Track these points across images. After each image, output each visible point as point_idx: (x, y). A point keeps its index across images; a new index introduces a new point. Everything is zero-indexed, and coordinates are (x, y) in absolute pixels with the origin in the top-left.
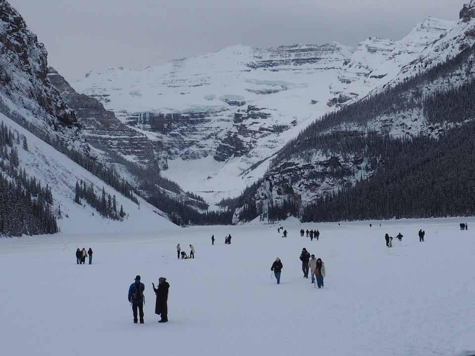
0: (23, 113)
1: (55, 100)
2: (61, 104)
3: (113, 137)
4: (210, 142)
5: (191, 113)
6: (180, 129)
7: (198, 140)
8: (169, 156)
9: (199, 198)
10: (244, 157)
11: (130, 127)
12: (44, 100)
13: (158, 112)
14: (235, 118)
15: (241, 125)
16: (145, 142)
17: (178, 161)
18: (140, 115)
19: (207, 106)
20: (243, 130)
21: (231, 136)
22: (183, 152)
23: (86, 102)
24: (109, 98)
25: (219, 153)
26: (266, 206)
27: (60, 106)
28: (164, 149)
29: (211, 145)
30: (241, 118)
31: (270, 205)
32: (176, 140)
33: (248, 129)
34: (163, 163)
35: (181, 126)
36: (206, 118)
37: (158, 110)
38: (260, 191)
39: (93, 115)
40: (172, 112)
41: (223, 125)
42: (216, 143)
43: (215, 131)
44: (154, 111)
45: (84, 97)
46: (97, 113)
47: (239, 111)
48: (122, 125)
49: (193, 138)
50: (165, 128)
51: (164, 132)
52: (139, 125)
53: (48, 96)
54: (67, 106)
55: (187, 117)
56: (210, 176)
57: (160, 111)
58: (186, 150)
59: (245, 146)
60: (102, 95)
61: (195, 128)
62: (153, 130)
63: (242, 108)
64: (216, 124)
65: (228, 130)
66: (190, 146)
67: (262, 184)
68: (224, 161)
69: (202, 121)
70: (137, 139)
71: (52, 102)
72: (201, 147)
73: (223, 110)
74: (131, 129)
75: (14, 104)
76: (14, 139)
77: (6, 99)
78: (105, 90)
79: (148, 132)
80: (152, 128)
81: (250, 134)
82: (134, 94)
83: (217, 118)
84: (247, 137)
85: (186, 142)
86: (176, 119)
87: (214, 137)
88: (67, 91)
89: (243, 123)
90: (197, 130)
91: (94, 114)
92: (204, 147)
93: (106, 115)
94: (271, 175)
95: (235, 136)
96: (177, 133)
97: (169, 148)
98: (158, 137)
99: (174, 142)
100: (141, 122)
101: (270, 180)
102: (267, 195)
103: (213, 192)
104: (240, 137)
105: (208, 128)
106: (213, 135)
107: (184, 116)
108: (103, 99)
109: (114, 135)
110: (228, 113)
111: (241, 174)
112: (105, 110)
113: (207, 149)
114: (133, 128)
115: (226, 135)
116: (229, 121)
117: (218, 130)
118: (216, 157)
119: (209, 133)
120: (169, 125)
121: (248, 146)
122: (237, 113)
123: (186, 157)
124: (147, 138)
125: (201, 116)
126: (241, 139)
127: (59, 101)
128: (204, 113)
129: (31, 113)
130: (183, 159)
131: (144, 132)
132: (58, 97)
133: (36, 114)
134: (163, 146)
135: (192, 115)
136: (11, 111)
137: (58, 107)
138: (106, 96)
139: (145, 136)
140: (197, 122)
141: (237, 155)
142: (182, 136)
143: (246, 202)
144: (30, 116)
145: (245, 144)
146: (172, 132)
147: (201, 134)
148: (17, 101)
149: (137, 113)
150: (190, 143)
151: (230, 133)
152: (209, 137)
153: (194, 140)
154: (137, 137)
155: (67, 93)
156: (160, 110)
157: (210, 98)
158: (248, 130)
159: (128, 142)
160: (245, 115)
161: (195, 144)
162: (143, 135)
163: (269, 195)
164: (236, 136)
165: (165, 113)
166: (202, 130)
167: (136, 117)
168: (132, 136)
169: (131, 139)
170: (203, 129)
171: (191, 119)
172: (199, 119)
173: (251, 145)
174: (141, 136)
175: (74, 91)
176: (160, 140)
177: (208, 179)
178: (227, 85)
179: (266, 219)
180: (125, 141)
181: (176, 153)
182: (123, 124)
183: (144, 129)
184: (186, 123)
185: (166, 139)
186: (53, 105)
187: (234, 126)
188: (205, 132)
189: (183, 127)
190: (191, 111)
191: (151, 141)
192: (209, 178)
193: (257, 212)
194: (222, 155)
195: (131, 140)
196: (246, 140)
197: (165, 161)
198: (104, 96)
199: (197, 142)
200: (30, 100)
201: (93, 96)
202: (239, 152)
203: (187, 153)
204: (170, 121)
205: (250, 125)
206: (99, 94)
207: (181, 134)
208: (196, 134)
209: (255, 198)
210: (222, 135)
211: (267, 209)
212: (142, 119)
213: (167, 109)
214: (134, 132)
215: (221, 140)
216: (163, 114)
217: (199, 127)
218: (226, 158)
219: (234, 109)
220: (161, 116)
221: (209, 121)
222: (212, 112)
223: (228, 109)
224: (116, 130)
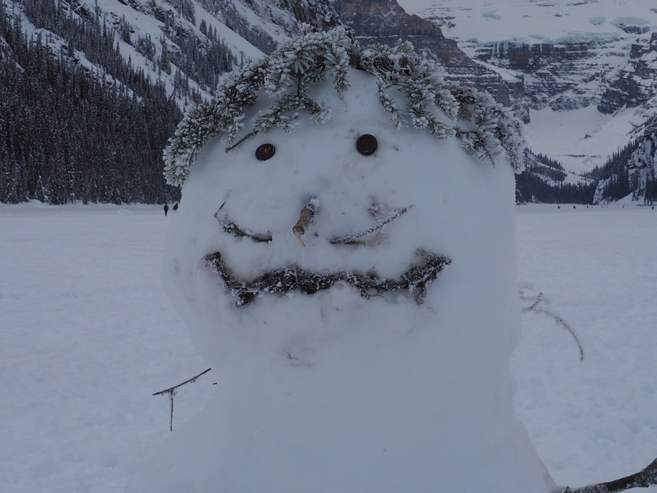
0: (270, 29)
1: (322, 12)
2: (331, 19)
3: (453, 76)
4: (593, 85)
5: (568, 44)
6: (551, 67)
7: (576, 83)
8: (534, 104)
9: (555, 164)
10: (639, 108)
11: (477, 62)
12: (303, 12)
13: (521, 42)
14: (631, 52)
15: (640, 61)
16: (498, 83)
17: (546, 111)
18: (496, 46)
19: (593, 34)
20: (642, 69)
21: (625, 77)
22: (553, 99)
23: (418, 27)
24: (453, 21)
25: (605, 101)
26: (643, 179)
27: (328, 21)
28: (526, 95)
29: (595, 89)
30: (640, 51)
31: (650, 177)
32: (545, 82)
33: (648, 67)
34: (523, 113)
35: (553, 62)
36: (590, 51)
37: (521, 39)
38: (636, 155)
39: (426, 45)
40: (540, 42)
41: (614, 61)
42: (603, 88)
43: (601, 69)
44: (515, 39)
45: (415, 19)
46: (434, 42)
47: (638, 41)
48: (467, 60)
49: (570, 79)
50: (529, 65)
51: (528, 70)
52: (493, 60)
53: (311, 5)
54: (339, 21)
55: (562, 49)
56: (589, 134)
57: (523, 40)
58: (558, 96)
59: (642, 92)
60: (444, 17)
61: (572, 65)
62: (513, 67)
63: (643, 36)
64: (604, 60)
65: (621, 68)
66: (564, 90)
67: (640, 145)
68: (612, 112)
69: (583, 55)
70: (487, 79)
71: (317, 15)
72: (580, 93)
73: (615, 40)
74: (479, 64)
75: (258, 17)
76: (237, 65)
77: (245, 8)
78: (448, 10)
79: (505, 69)
80: (512, 65)
81: (651, 74)
82: (490, 16)
83: (606, 51)
84: (646, 79)
85: (559, 85)
86: (546, 52)
87: (600, 78)
88: (394, 11)
89: (643, 58)
90: (576, 68)
91: (428, 43)
92: (584, 92)
93: (445, 45)
94: (654, 131)
95: (629, 77)
96: (546, 71)
97: (533, 93)
98: (517, 77)
99: (541, 85)
100: (496, 55)
101: (652, 140)
102: (647, 162)
103: (583, 156)
104: (637, 78)
105: (592, 65)
106: (598, 76)
107: (557, 48)
108: (445, 22)
109: (454, 73)
110: (623, 43)
111: (631, 132)
112: (444, 38)
113: (588, 95)
114: (482, 63)
115: (617, 76)
116: (623, 55)
117: (607, 68)
118: (601, 107)
119: (592, 72)
120: (535, 60)
121: (647, 92)
122: (635, 43)
123: (559, 106)
124: (500, 77)
125: (583, 48)
126: (638, 82)
127: (328, 13)
128: (588, 44)
129: (283, 31)
130: (554, 109)
131: (498, 70)
132: (326, 7)
133: (290, 32)
134: (523, 90)
135: (570, 46)
136: (251, 26)
137: (326, 22)
138: (450, 18)
139: (497, 76)
140: (577, 56)
141: (630, 105)
142: (554, 76)
143: (615, 172)
144: (281, 35)
145: (643, 89)
146: (540, 71)
147: (581, 74)
148: (262, 12)
149: (491, 43)
150: (564, 87)
151: (623, 72)
152: (592, 78)
153: (571, 82)
154: (487, 76)
155: (394, 13)
156: (524, 38)
157: (598, 22)
158: (649, 69)
159: (474, 83)
160: (647, 47)
161: (572, 88)
162: (495, 73)
163: (650, 162)
164: (631, 77)
165: (531, 42)
166: (583, 69)
167: (489, 48)
168: (480, 75)
169: (478, 78)
170: (584, 66)
171: (567, 52)
172: (579, 52)
173: (652, 91)
174: (493, 75)
175: (403, 10)
176: (520, 81)
177: (586, 138)
178: (624, 3)
179: (642, 199)
180: (469, 82)
181: (544, 101)
182: (468, 57)
183: (500, 66)
184: (560, 57)
185: (530, 80)
186: (318, 19)
187: (629, 62)
188: (587, 71)
189: (556, 64)
190: (568, 41)
191: (506, 83)
192: (587, 136)
193: (630, 187)
194: (609, 105)
195: (479, 80)
196: (645, 83)
197: (526, 112)
198: (447, 18)
199: (576, 85)
200: (283, 12)
201: (432, 18)
202: (634, 100)
203: (559, 101)
204: (538, 54)
205: (654, 61)
206: (440, 16)
207: (552, 73)
208: (573, 73)
209: (628, 166)
210: (612, 76)
211: (645, 182)
212: (498, 52)
213: (534, 37)
214: (482, 70)
215: (609, 82)
216: (528, 45)
217: (579, 64)
218: (615, 110)
219: (632, 39)
220: (525, 47)
221: (594, 55)
222: (599, 43)
223: (622, 39)
224: (458, 67)
